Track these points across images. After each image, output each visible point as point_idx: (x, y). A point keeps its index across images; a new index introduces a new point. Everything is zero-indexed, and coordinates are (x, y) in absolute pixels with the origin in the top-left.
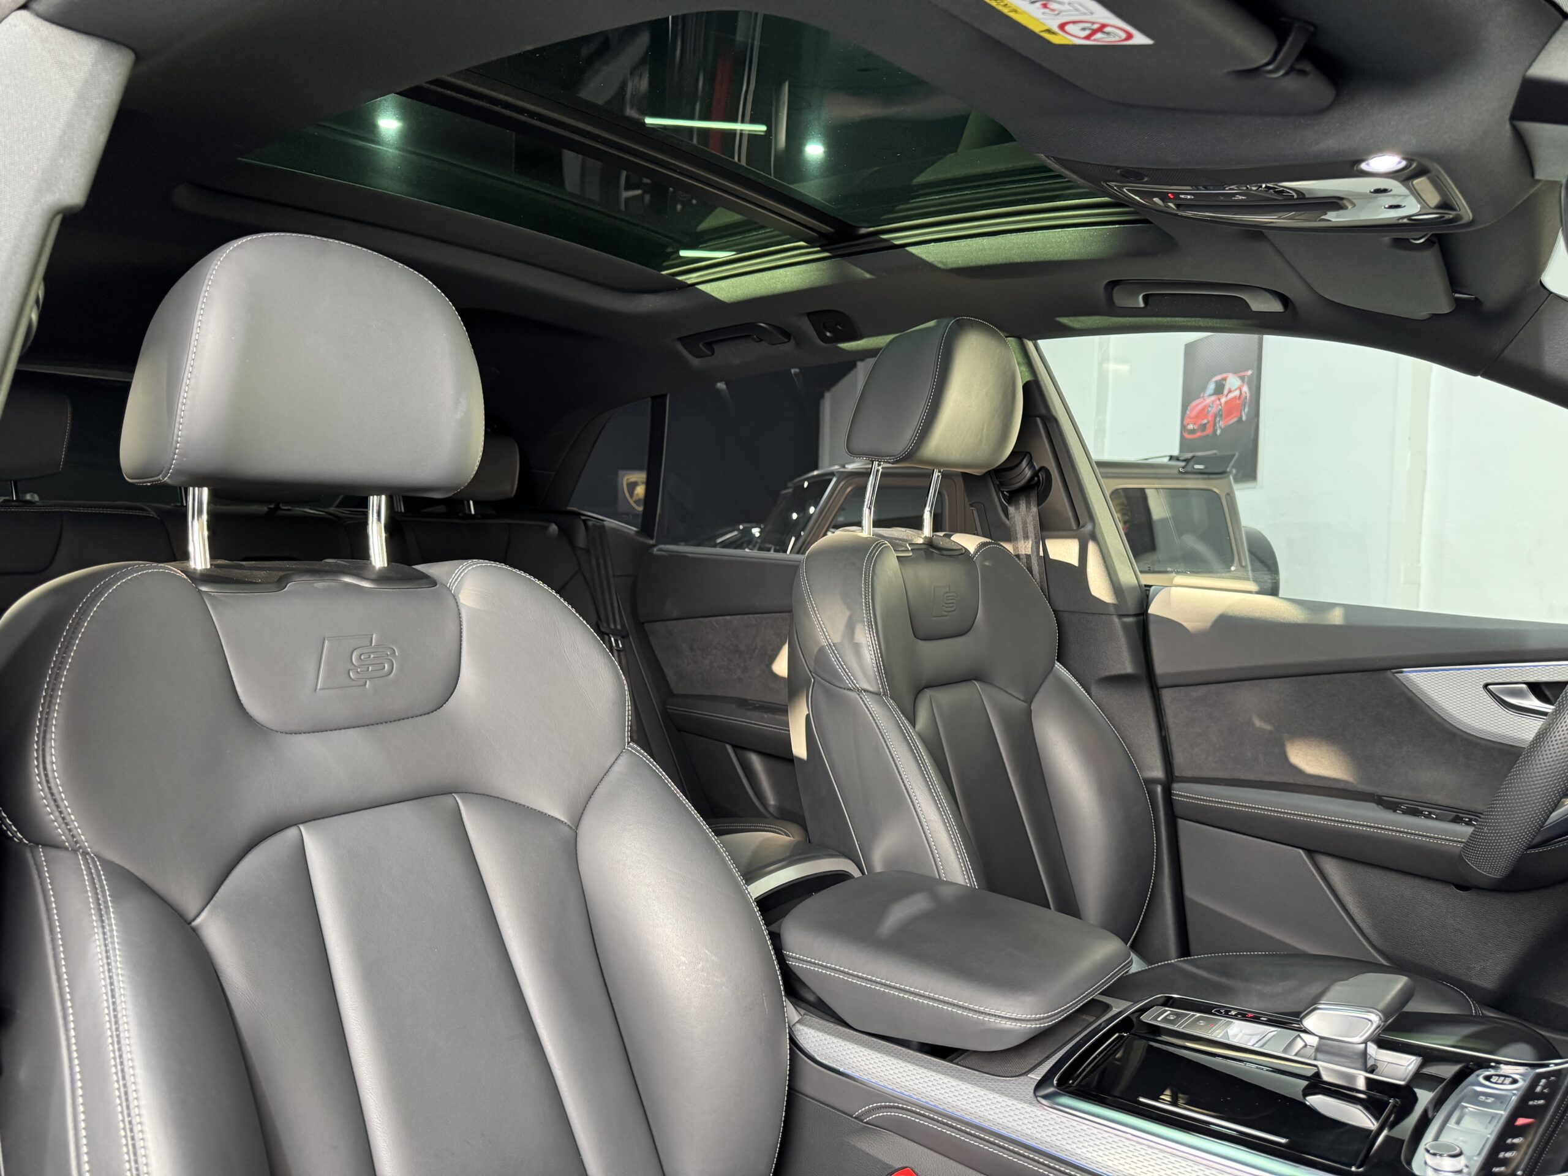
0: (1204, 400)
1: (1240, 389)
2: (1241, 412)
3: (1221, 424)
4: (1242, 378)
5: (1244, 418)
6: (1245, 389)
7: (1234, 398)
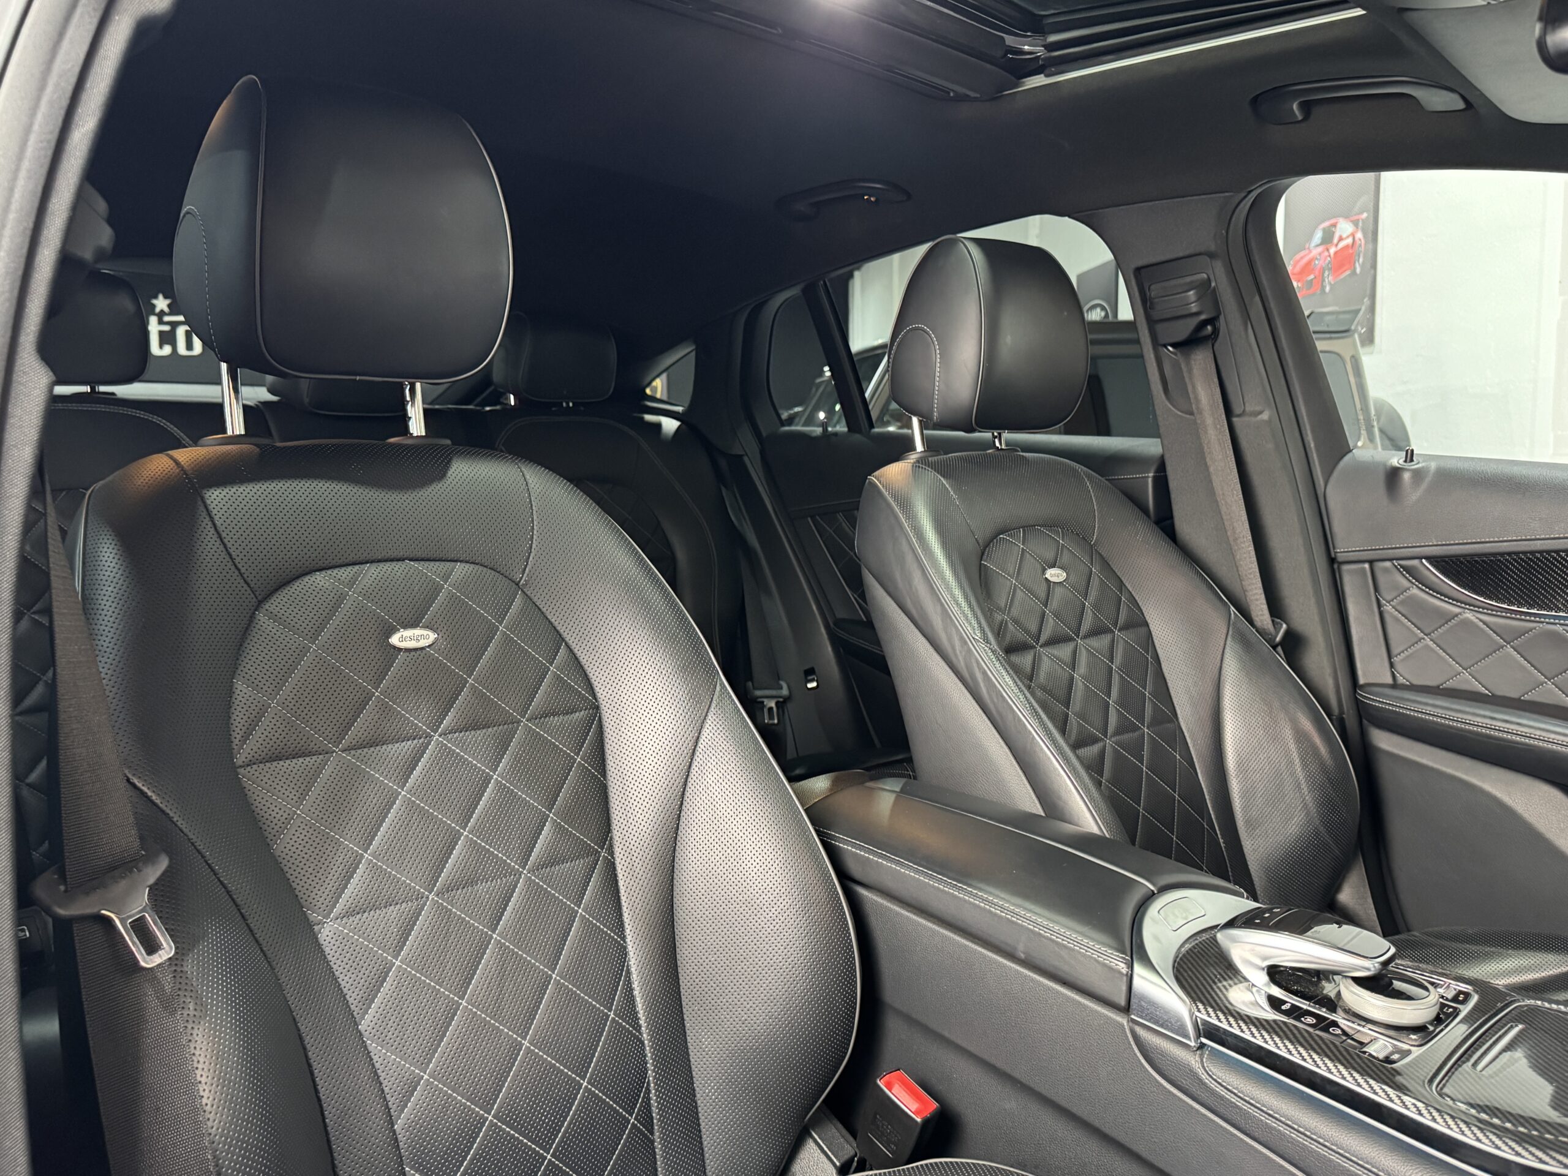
0: (1310, 252)
2: (1354, 263)
3: (1330, 279)
4: (1356, 223)
5: (1358, 270)
6: (1359, 235)
7: (1347, 247)
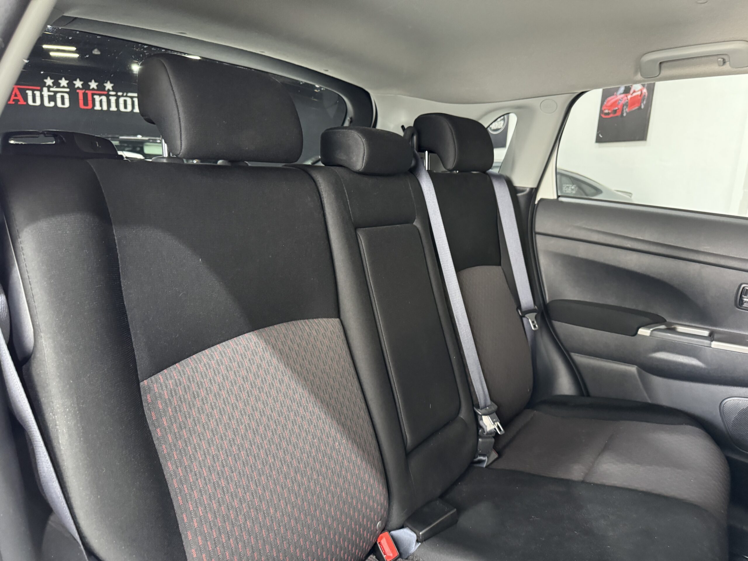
0: (616, 96)
1: (641, 91)
2: (641, 103)
3: (626, 110)
4: (643, 85)
5: (643, 107)
6: (645, 91)
7: (638, 95)
